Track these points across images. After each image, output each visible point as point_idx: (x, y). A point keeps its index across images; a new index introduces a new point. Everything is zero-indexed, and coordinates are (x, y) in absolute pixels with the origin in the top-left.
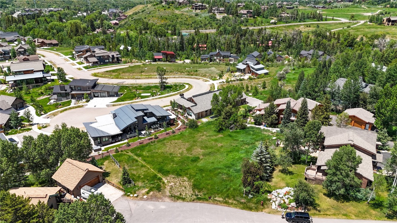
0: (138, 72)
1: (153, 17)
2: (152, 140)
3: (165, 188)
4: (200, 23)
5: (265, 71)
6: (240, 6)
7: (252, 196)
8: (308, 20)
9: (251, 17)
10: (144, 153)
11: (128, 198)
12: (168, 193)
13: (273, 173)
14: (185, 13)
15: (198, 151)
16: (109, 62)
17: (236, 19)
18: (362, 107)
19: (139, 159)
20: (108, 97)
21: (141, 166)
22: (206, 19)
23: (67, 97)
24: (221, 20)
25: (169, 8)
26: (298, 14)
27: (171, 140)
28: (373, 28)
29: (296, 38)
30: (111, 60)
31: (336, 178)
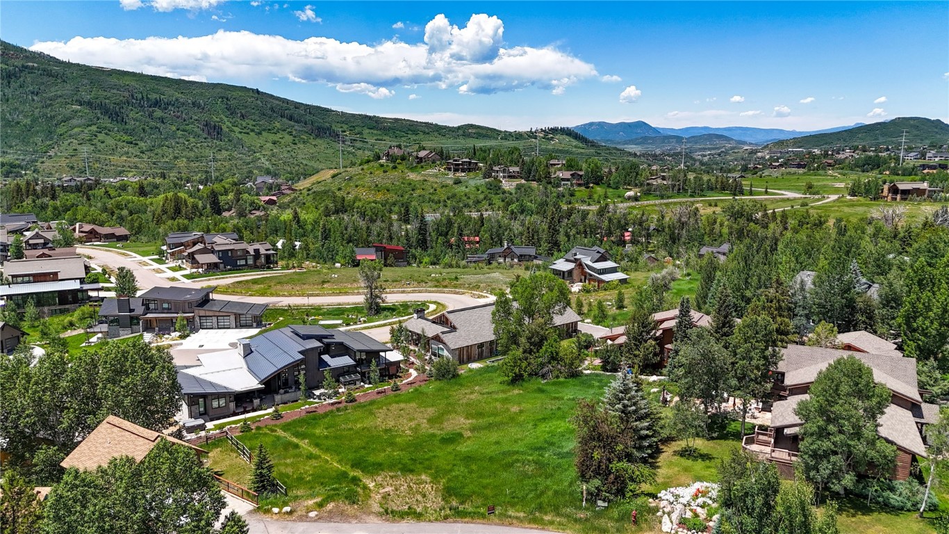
0: (315, 282)
1: (357, 186)
2: (340, 405)
3: (370, 497)
4: (465, 198)
5: (620, 275)
6: (555, 165)
7: (606, 504)
8: (710, 193)
9: (580, 185)
10: (317, 431)
11: (267, 517)
12: (376, 507)
13: (658, 458)
14: (431, 179)
15: (459, 422)
16: (246, 264)
17: (546, 188)
18: (866, 329)
19: (304, 444)
20: (236, 327)
21: (307, 456)
22: (478, 190)
23: (134, 327)
24: (513, 192)
25: (395, 168)
26: (686, 180)
27: (390, 404)
28: (862, 205)
29: (686, 222)
30: (250, 262)
31: (826, 445)
